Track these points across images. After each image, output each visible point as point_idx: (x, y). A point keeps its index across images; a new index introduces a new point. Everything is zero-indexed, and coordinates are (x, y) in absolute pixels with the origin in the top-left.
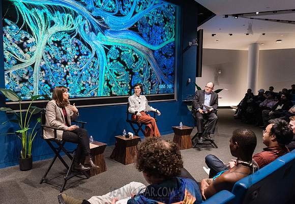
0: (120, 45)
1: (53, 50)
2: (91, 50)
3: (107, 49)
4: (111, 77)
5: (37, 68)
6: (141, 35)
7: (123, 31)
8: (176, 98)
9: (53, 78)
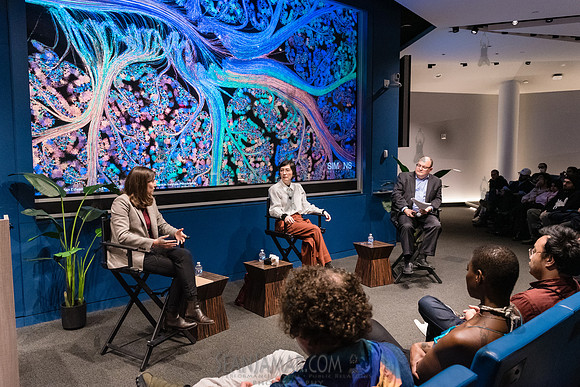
0: (252, 87)
1: (124, 98)
2: (197, 97)
3: (227, 94)
4: (234, 148)
5: (94, 134)
6: (292, 68)
7: (257, 60)
8: (360, 188)
9: (124, 152)
